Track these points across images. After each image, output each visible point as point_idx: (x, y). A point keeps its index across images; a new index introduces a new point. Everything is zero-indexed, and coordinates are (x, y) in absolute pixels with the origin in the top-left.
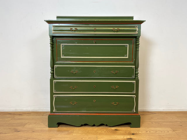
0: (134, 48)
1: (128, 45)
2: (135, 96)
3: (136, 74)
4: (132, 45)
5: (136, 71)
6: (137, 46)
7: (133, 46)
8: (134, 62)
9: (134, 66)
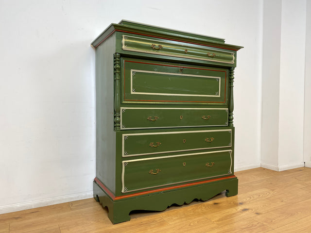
0: (227, 83)
1: (220, 78)
2: (231, 150)
3: (229, 120)
4: (224, 79)
5: (229, 115)
6: (230, 80)
7: (226, 81)
8: (227, 102)
9: (228, 109)
